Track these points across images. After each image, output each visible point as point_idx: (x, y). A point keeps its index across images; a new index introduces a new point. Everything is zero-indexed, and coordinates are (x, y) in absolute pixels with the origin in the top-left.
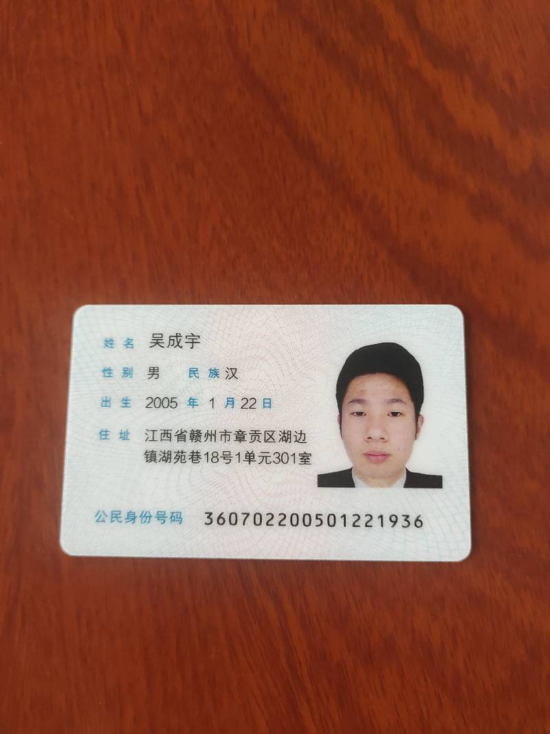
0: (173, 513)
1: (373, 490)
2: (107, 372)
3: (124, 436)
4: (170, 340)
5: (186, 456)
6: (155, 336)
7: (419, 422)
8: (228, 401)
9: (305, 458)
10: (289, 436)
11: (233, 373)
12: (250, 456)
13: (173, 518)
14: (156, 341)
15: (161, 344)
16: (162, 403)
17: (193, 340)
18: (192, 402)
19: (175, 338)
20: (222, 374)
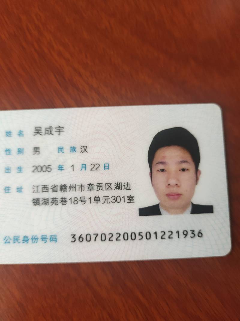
0: (51, 236)
1: (172, 216)
2: (8, 151)
3: (19, 190)
4: (46, 130)
5: (58, 201)
6: (37, 128)
7: (198, 174)
8: (82, 166)
9: (131, 199)
10: (120, 186)
11: (84, 149)
12: (97, 199)
13: (52, 239)
14: (37, 132)
15: (40, 133)
16: (42, 169)
17: (60, 129)
18: (61, 168)
19: (49, 129)
20: (78, 150)
